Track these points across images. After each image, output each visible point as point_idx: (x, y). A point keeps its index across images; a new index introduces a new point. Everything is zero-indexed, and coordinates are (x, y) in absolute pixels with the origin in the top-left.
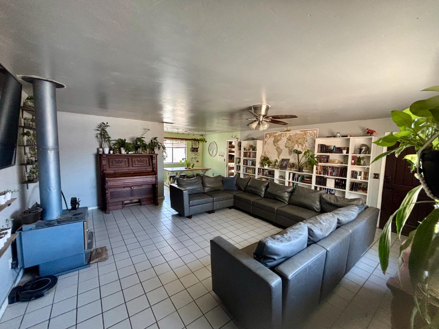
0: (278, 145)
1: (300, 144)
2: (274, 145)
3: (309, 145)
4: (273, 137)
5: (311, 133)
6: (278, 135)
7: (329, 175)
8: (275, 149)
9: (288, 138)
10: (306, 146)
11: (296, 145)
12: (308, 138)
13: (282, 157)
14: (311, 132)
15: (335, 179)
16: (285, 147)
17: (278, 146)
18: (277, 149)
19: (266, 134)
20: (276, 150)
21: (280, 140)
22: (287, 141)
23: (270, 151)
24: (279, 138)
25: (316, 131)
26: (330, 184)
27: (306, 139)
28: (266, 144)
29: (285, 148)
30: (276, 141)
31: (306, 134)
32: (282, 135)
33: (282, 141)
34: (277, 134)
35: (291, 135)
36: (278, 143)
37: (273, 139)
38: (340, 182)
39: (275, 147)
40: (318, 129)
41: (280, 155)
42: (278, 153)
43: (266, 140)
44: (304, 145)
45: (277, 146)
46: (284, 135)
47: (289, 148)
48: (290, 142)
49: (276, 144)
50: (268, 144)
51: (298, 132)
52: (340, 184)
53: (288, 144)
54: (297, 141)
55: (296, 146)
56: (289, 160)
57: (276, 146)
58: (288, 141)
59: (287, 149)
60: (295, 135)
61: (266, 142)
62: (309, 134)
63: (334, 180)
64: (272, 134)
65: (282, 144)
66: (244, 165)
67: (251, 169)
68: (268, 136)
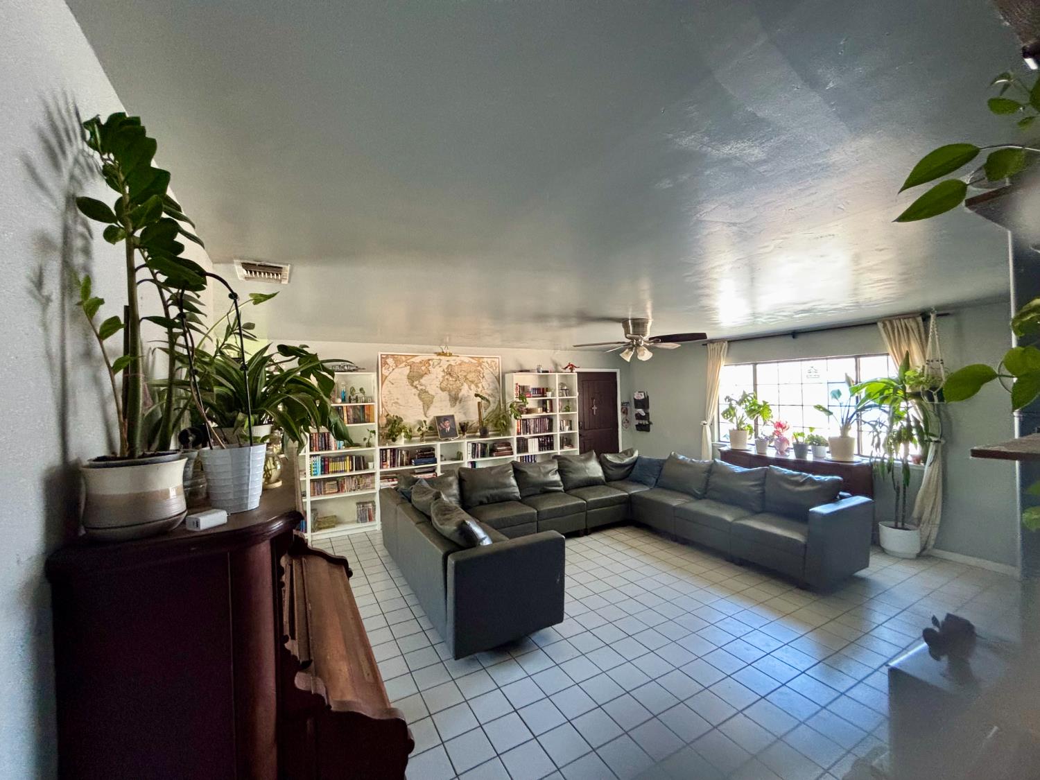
0: (421, 385)
1: (472, 382)
2: (412, 386)
3: (489, 384)
4: (406, 366)
5: (489, 362)
6: (421, 362)
7: (532, 432)
8: (415, 394)
9: (446, 371)
10: (483, 387)
11: (465, 384)
12: (486, 371)
13: (435, 412)
14: (489, 360)
15: (538, 437)
16: (441, 389)
17: (424, 388)
18: (419, 395)
19: (382, 358)
20: (417, 397)
21: (426, 374)
22: (443, 377)
23: (399, 401)
24: (423, 368)
25: (497, 360)
26: (533, 448)
27: (483, 373)
28: (386, 382)
29: (440, 391)
30: (414, 378)
31: (480, 364)
32: (430, 362)
33: (432, 376)
34: (417, 360)
35: (453, 363)
36: (422, 381)
37: (407, 370)
38: (545, 441)
39: (414, 390)
40: (500, 357)
41: (428, 408)
42: (424, 404)
43: (385, 372)
44: (480, 385)
45: (420, 387)
46: (436, 363)
47: (449, 391)
48: (451, 379)
49: (416, 383)
50: (393, 384)
51: (466, 360)
52: (546, 443)
53: (445, 383)
54: (465, 376)
55: (465, 387)
56: (452, 417)
57: (416, 387)
58: (446, 377)
59: (445, 395)
60: (460, 364)
61: (384, 378)
62: (487, 365)
63: (537, 440)
64: (403, 358)
65: (431, 384)
66: (311, 450)
67: (348, 458)
68: (390, 361)
